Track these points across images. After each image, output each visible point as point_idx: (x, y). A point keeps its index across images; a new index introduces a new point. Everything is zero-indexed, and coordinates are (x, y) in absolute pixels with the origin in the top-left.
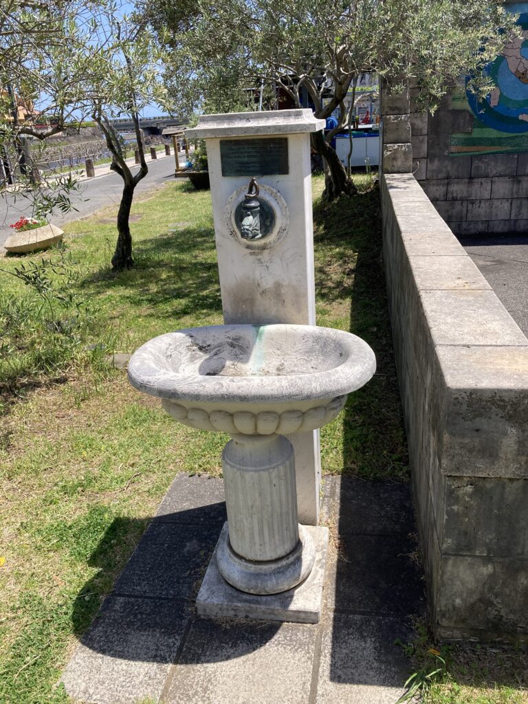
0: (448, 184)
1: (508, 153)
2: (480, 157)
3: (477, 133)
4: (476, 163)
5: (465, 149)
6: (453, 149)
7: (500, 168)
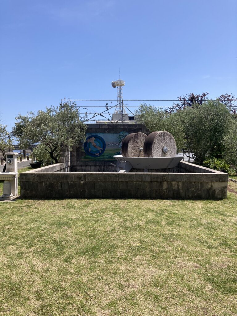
0: (81, 167)
1: (93, 161)
2: (88, 161)
3: (87, 157)
4: (87, 163)
5: (84, 159)
6: (82, 159)
7: (92, 164)
